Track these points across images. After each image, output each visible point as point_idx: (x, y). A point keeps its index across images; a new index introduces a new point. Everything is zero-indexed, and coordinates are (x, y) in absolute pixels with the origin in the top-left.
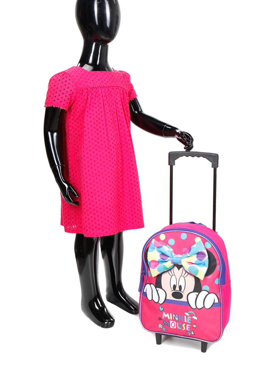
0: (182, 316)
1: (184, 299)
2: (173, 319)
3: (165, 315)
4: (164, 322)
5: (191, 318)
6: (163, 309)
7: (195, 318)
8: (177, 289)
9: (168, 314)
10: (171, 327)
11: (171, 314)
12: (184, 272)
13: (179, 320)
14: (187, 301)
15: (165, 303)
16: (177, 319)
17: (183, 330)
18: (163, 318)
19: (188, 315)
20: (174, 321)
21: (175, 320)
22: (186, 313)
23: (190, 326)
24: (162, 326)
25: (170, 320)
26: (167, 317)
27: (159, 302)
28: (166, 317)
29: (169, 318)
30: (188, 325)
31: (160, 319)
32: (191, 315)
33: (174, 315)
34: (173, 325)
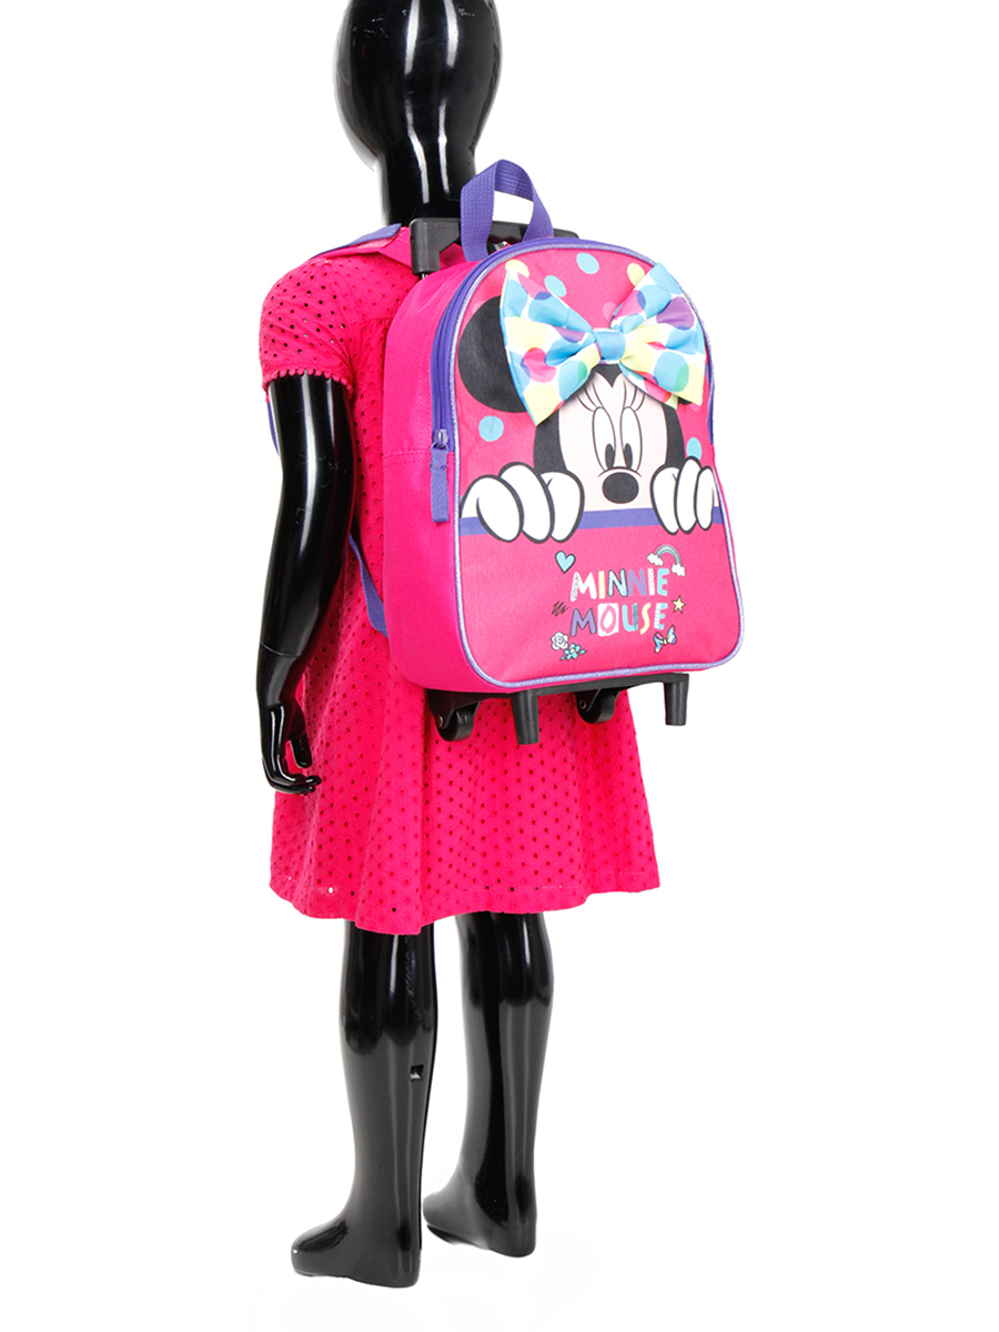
0: (641, 571)
1: (641, 501)
2: (611, 593)
3: (582, 585)
4: (577, 617)
5: (667, 572)
6: (571, 559)
7: (679, 570)
8: (619, 460)
9: (590, 577)
10: (601, 633)
11: (601, 574)
12: (631, 392)
13: (631, 594)
14: (650, 506)
15: (577, 531)
16: (622, 589)
17: (643, 631)
18: (573, 599)
19: (659, 562)
20: (611, 604)
21: (615, 597)
22: (653, 558)
23: (666, 606)
24: (566, 638)
25: (598, 601)
26: (588, 590)
27: (554, 535)
28: (583, 591)
29: (593, 595)
30: (659, 606)
31: (560, 608)
32: (668, 561)
33: (611, 574)
34: (608, 622)
